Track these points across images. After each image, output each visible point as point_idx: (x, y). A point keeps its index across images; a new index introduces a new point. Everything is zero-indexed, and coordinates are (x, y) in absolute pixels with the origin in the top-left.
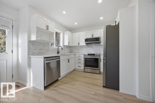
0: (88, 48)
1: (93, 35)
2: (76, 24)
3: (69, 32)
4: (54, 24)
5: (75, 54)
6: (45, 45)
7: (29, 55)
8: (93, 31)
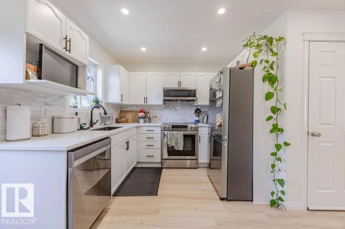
1: (180, 83)
2: (143, 49)
3: (122, 68)
4: (86, 36)
5: (138, 127)
6: (48, 100)
8: (182, 73)
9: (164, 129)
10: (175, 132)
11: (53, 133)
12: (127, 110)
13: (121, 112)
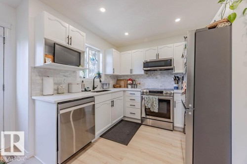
0: (149, 80)
1: (158, 55)
2: (127, 34)
3: (114, 50)
4: (84, 34)
5: (124, 91)
6: (66, 74)
7: (31, 95)
8: (159, 47)
9: (143, 93)
10: (151, 97)
11: (69, 92)
12: (121, 79)
13: (118, 80)
